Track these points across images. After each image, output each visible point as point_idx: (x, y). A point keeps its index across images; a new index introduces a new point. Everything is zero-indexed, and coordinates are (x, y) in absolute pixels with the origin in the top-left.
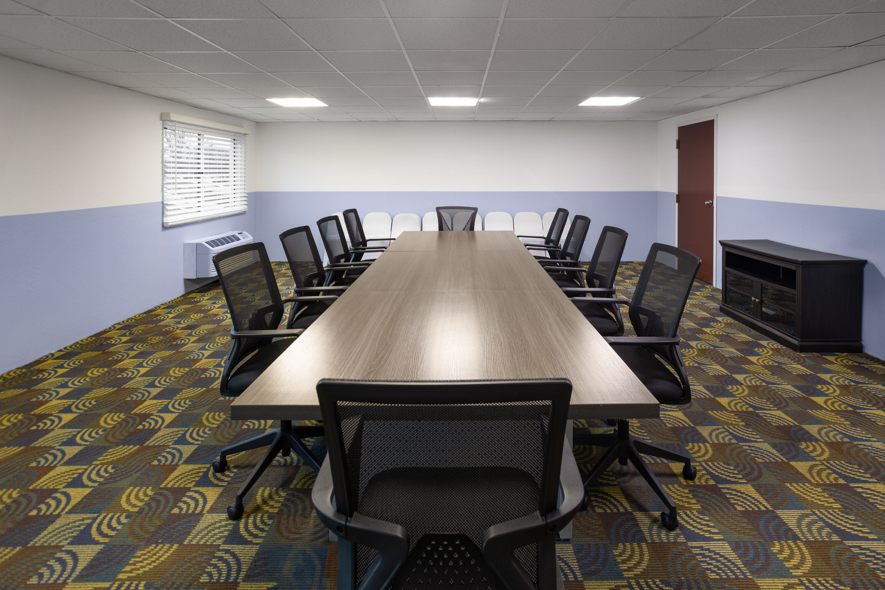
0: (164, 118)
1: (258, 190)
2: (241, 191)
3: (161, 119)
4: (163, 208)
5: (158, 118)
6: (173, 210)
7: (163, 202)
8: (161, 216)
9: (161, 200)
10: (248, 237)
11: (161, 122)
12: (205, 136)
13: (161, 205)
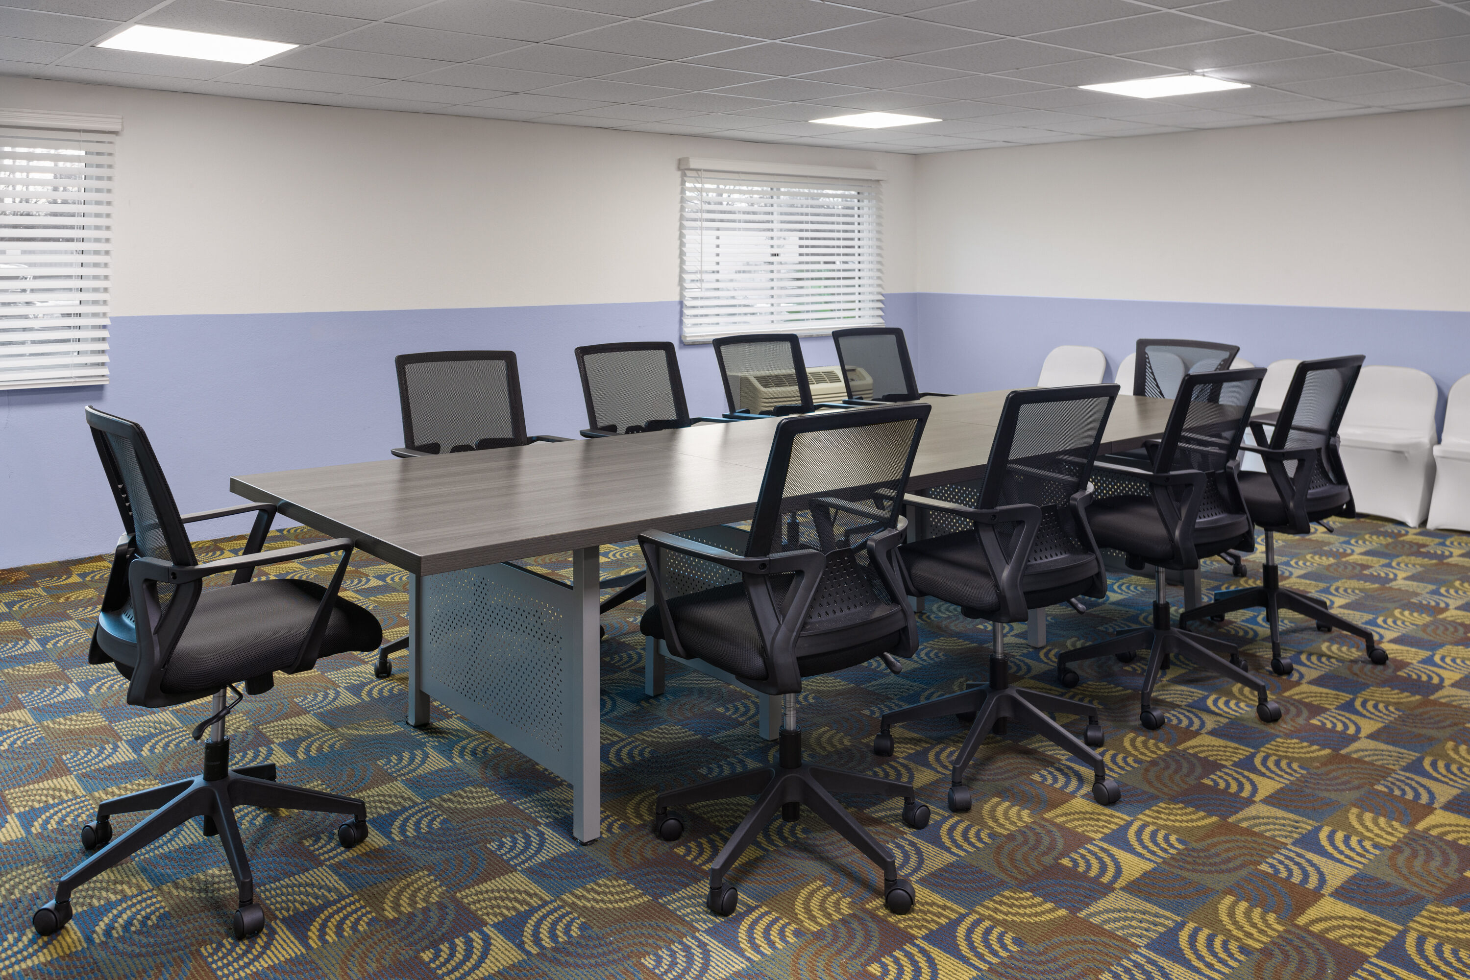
0: (683, 168)
1: (919, 290)
2: (871, 289)
3: (679, 169)
4: (681, 314)
5: (673, 166)
6: (702, 316)
7: (681, 303)
8: (677, 326)
9: (677, 299)
10: (865, 379)
11: (679, 173)
12: (782, 190)
13: (678, 307)
